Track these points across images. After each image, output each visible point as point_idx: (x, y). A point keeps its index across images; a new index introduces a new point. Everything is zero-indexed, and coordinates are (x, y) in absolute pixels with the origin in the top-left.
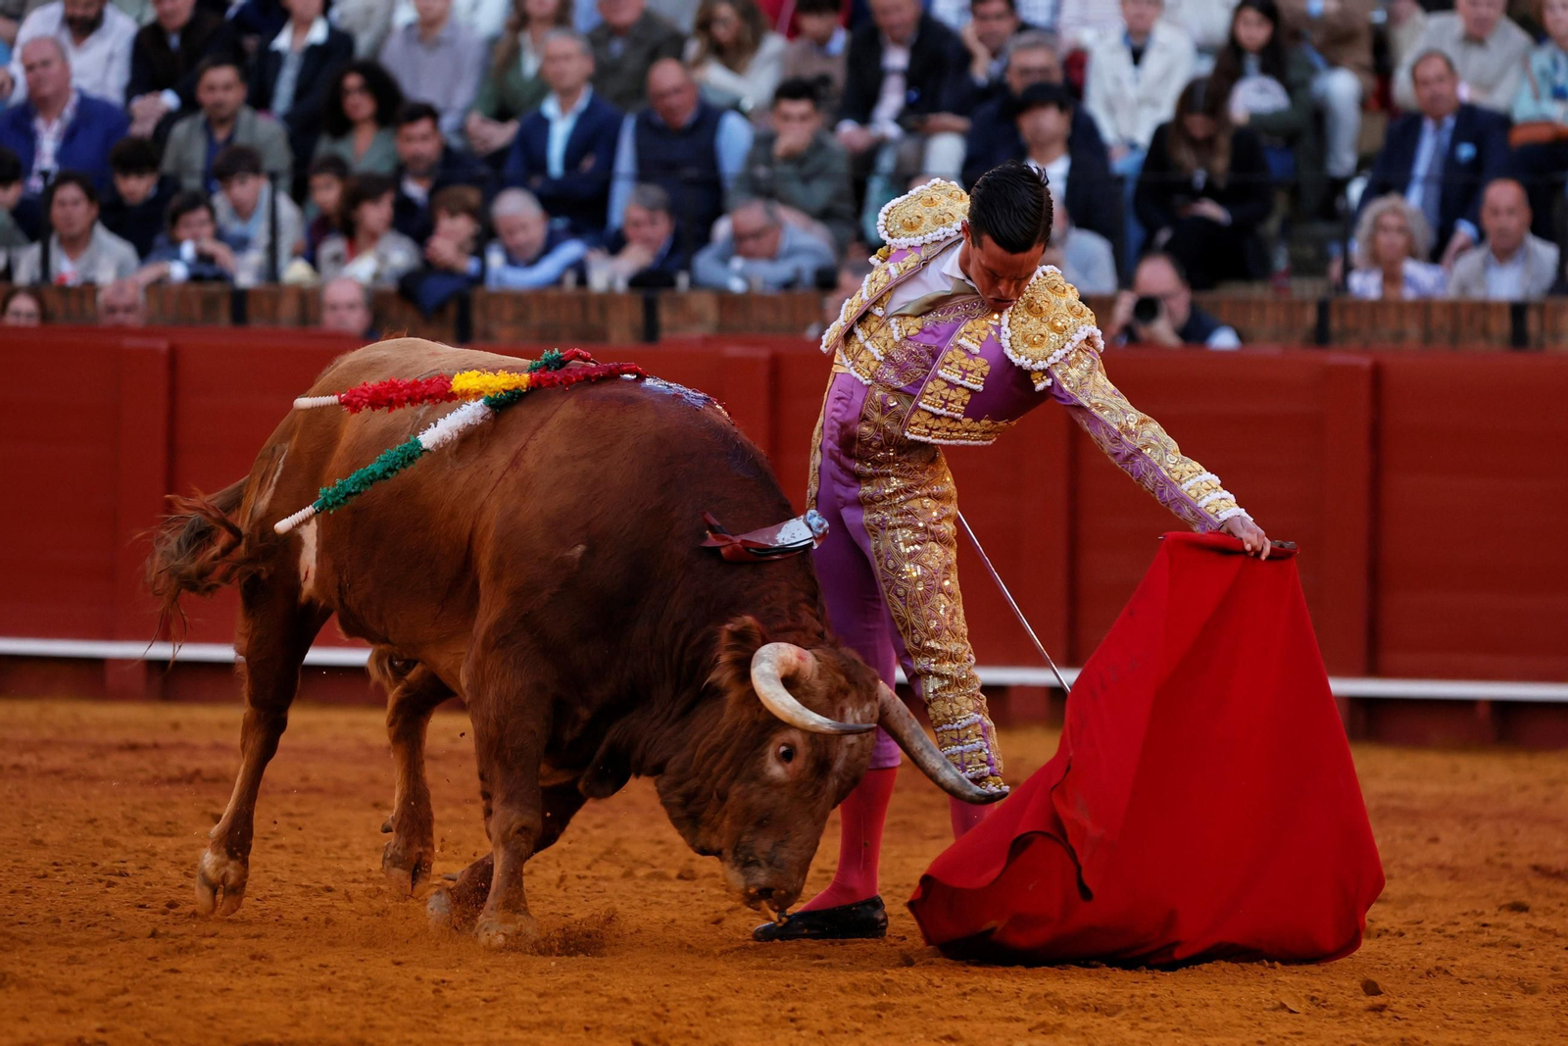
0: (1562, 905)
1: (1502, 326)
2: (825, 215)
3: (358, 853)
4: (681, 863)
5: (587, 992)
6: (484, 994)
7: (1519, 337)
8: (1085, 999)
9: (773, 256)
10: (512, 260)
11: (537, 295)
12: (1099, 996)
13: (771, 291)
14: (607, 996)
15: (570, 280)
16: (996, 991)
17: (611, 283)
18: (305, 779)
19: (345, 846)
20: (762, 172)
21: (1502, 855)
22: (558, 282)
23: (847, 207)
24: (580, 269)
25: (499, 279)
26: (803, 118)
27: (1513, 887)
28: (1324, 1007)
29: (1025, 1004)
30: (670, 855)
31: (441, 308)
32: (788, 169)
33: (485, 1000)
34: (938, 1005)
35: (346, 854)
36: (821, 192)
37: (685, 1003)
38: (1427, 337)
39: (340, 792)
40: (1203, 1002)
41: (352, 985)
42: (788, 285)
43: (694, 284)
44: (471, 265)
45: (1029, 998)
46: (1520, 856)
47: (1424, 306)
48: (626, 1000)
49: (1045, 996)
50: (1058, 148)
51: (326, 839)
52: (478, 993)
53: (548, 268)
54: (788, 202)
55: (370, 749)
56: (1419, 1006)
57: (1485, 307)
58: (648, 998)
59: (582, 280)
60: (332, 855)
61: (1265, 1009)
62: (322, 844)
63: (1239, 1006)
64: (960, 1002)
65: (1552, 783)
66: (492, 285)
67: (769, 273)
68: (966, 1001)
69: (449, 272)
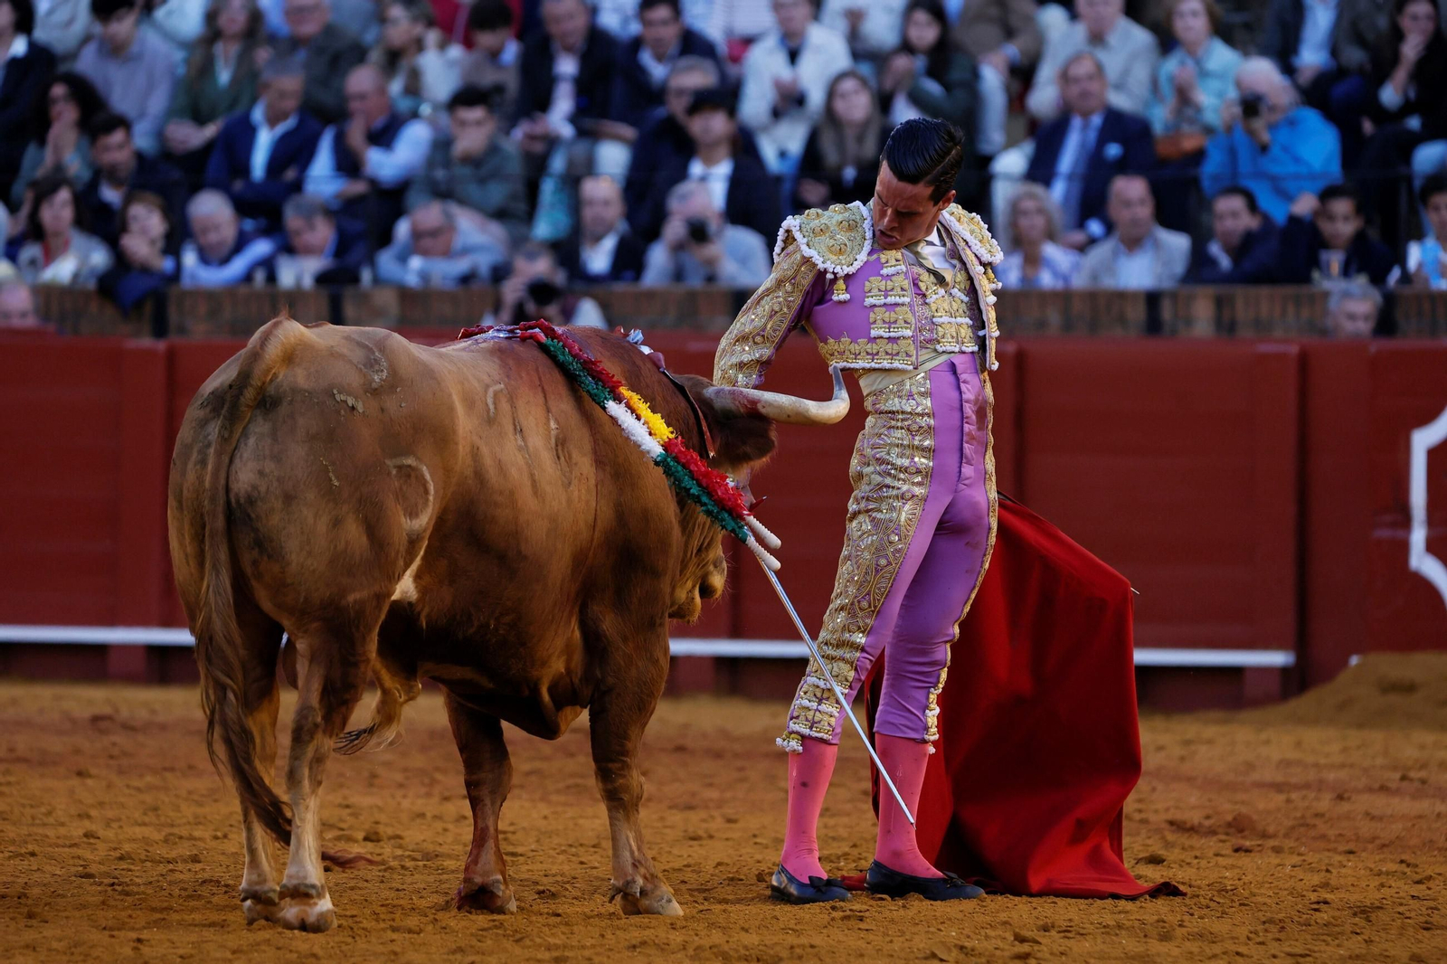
0: (1196, 857)
1: (1137, 313)
2: (500, 215)
3: (62, 820)
4: (367, 826)
5: (279, 949)
6: (181, 952)
7: (1154, 325)
8: (748, 950)
9: (448, 253)
10: (205, 258)
11: (230, 290)
12: (761, 947)
13: (450, 286)
14: (297, 952)
15: (260, 276)
16: (664, 944)
17: (299, 279)
18: (11, 750)
19: (49, 813)
20: (440, 174)
21: (1140, 811)
22: (248, 277)
23: (522, 207)
24: (268, 265)
25: (193, 277)
26: (478, 123)
27: (1149, 842)
28: (972, 955)
29: (691, 956)
30: (357, 818)
31: (139, 304)
32: (466, 171)
33: (181, 957)
34: (609, 957)
35: (51, 820)
36: (497, 193)
37: (372, 958)
38: (1068, 325)
39: (43, 762)
40: (858, 952)
41: (55, 945)
42: (466, 279)
43: (377, 280)
44: (167, 264)
45: (695, 950)
46: (1156, 811)
47: (1064, 297)
48: (315, 956)
49: (710, 948)
50: (723, 150)
51: (32, 806)
52: (174, 951)
53: (238, 266)
54: (463, 202)
55: (73, 721)
56: (1062, 954)
57: (1121, 296)
58: (335, 954)
59: (272, 278)
60: (37, 822)
61: (917, 958)
62: (28, 811)
63: (892, 956)
64: (630, 954)
65: (1187, 743)
66: (186, 282)
67: (446, 270)
68: (636, 954)
69: (145, 270)
